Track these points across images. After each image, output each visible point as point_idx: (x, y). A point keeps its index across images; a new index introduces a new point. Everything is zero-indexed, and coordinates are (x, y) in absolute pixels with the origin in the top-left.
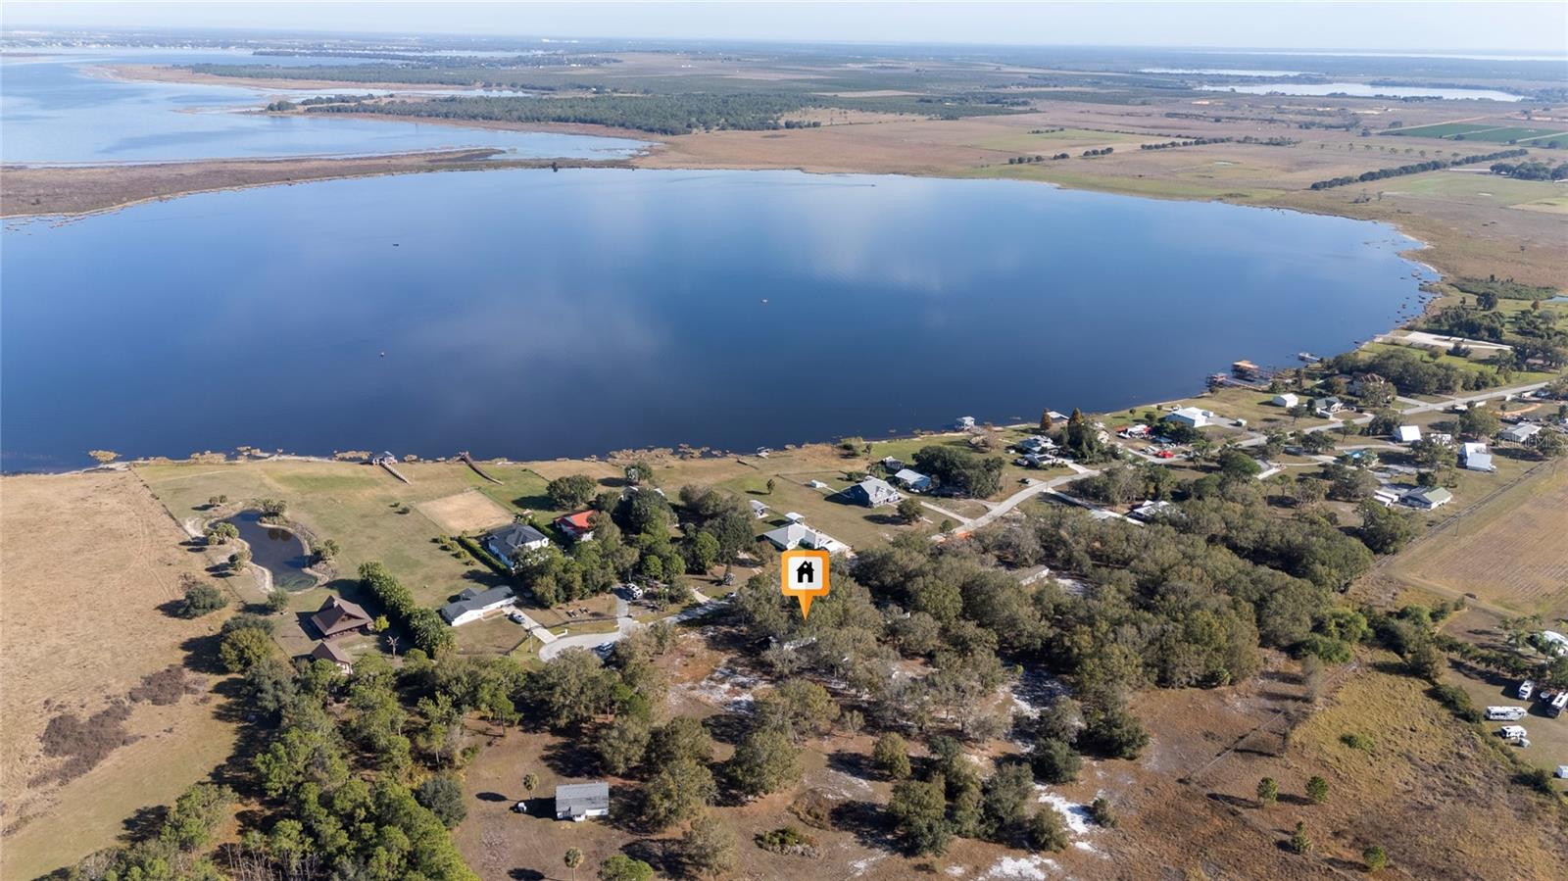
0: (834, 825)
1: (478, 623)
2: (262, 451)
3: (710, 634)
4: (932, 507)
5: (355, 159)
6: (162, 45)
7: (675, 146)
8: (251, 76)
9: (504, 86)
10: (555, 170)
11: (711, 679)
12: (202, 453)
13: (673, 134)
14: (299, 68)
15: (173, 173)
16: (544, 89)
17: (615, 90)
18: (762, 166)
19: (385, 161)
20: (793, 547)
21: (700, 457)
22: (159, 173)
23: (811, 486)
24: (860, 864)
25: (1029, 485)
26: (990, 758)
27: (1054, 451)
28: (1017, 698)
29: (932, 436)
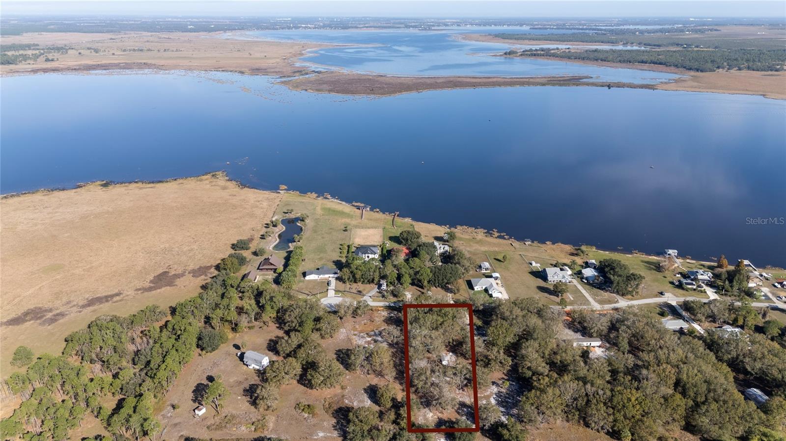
0: (333, 413)
1: (315, 281)
2: (331, 196)
3: (392, 315)
4: (584, 291)
5: (515, 78)
6: (495, 25)
7: (695, 78)
8: (515, 39)
9: (635, 44)
10: (609, 88)
11: (367, 334)
12: (311, 193)
13: (702, 71)
14: (542, 35)
15: (432, 81)
16: (655, 45)
17: (697, 47)
18: (736, 92)
19: (527, 80)
20: (479, 289)
21: (496, 237)
22: (428, 81)
23: (531, 264)
24: (321, 434)
25: (663, 296)
26: (438, 418)
27: (705, 281)
28: (494, 398)
29: (642, 256)
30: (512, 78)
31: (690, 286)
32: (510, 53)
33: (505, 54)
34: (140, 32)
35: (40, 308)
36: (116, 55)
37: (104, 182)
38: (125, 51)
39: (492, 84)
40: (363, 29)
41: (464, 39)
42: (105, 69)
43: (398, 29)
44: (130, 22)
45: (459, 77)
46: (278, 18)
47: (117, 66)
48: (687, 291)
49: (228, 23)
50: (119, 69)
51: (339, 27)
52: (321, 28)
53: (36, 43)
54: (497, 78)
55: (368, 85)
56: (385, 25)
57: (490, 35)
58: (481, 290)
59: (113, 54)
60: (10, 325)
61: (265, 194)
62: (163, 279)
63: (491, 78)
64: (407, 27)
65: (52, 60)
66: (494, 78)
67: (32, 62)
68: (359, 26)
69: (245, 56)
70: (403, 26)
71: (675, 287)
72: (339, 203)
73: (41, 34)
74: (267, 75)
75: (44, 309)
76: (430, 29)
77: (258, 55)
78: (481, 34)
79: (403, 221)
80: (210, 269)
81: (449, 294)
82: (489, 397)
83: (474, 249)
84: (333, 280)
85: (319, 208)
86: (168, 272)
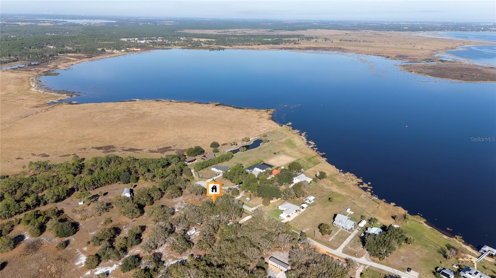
1: (214, 172)
21: (361, 187)
25: (406, 272)
28: (178, 261)
29: (457, 242)
34: (368, 31)
37: (219, 104)
53: (304, 34)
55: (465, 73)
58: (281, 210)
62: (165, 150)
65: (298, 44)
67: (288, 44)
71: (432, 272)
72: (302, 139)
75: (113, 147)
79: (319, 159)
81: (262, 204)
82: (177, 259)
83: (329, 188)
84: (221, 175)
85: (286, 139)
86: (171, 147)
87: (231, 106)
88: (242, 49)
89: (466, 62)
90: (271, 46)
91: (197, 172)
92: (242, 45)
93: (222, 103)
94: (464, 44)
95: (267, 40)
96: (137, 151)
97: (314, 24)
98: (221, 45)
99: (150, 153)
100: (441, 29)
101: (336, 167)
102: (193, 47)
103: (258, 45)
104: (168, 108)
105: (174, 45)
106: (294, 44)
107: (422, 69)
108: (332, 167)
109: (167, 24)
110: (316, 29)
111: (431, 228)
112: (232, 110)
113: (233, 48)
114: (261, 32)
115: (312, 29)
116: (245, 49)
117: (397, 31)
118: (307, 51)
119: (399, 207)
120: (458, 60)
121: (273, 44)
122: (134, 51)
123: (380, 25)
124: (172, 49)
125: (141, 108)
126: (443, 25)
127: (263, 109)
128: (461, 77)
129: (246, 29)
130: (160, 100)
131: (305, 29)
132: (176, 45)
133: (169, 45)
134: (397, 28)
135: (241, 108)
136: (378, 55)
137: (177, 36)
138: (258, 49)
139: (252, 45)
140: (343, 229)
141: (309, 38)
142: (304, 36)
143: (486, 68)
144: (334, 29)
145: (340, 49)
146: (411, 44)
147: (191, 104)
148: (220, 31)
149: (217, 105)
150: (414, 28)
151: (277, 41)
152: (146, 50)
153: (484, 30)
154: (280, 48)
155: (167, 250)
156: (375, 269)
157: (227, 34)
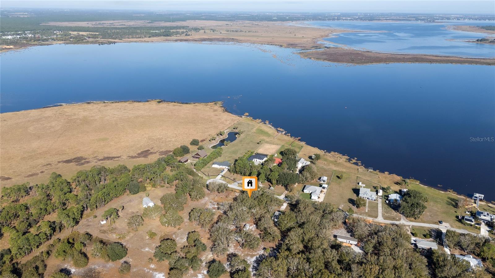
0: (162, 240)
1: (215, 168)
4: (380, 208)
11: (218, 203)
20: (307, 192)
21: (352, 163)
22: (399, 57)
23: (358, 183)
24: (147, 249)
25: (440, 224)
26: (213, 259)
27: (486, 221)
28: (256, 257)
29: (452, 194)
30: (467, 58)
31: (468, 222)
32: (481, 41)
33: (478, 40)
34: (244, 21)
35: (82, 157)
36: (222, 34)
37: (161, 100)
38: (228, 31)
39: (446, 61)
40: (383, 21)
41: (454, 29)
42: (210, 41)
43: (410, 21)
44: (245, 15)
45: (424, 55)
46: (332, 13)
47: (218, 40)
48: (464, 225)
49: (299, 16)
50: (218, 41)
51: (367, 19)
52: (354, 20)
53: (188, 26)
54: (455, 57)
55: (353, 57)
56: (402, 18)
57: (477, 27)
58: (308, 193)
59: (221, 33)
60: (64, 162)
61: (233, 116)
62: (145, 153)
63: (450, 57)
64: (417, 19)
65: (189, 35)
66: (452, 57)
67: (179, 35)
68: (382, 19)
69: (292, 36)
70: (414, 19)
71: (457, 220)
72: (270, 127)
73: (195, 21)
74: (295, 48)
75: (83, 158)
76: (433, 22)
77: (300, 36)
78: (470, 26)
79: (299, 143)
80: (170, 152)
81: (286, 191)
82: (254, 255)
83: (329, 167)
84: (226, 170)
85: (256, 128)
86: (149, 150)
87: (175, 102)
88: (135, 42)
89: (346, 47)
90: (163, 38)
91: (200, 171)
92: (132, 38)
93: (163, 100)
94: (332, 32)
95: (155, 32)
96: (115, 159)
97: (188, 14)
98: (109, 39)
99: (131, 159)
100: (304, 19)
101: (318, 149)
102: (77, 41)
103: (149, 37)
104: (108, 110)
105: (53, 40)
106: (186, 35)
107: (317, 56)
108: (315, 149)
109: (22, 16)
110: (194, 20)
111: (427, 187)
112: (179, 106)
113: (124, 41)
114: (139, 23)
115: (190, 20)
116: (138, 42)
117: (270, 21)
118: (204, 42)
119: (393, 175)
120: (338, 46)
121: (164, 36)
122: (6, 48)
123: (250, 15)
124: (53, 44)
125: (77, 113)
126: (303, 16)
127: (210, 102)
128: (353, 61)
129: (122, 21)
130: (90, 102)
131: (184, 20)
132: (55, 40)
133: (47, 40)
134: (268, 18)
135: (187, 103)
136: (271, 45)
137: (49, 30)
138: (153, 41)
139: (143, 38)
140: (369, 200)
141: (196, 29)
142: (189, 27)
143: (364, 52)
144: (212, 20)
145: (233, 40)
146: (291, 33)
147: (130, 103)
148: (94, 23)
149: (159, 102)
150: (282, 18)
151: (167, 33)
152: (21, 47)
153: (338, 19)
154: (175, 40)
155: (237, 249)
156: (417, 227)
157: (105, 26)
